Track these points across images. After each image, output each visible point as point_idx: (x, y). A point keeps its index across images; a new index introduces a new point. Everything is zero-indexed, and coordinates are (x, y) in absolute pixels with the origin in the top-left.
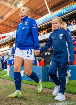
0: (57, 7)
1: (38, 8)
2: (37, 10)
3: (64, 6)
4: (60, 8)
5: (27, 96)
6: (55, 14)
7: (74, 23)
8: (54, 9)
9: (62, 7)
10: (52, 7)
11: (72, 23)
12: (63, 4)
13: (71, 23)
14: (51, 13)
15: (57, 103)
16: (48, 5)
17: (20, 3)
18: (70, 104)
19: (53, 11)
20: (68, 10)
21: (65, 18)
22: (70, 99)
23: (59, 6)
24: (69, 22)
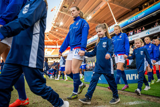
0: (123, 18)
1: (106, 19)
2: (105, 21)
3: (129, 16)
4: (125, 18)
5: (102, 96)
6: (121, 23)
7: (139, 31)
8: (120, 19)
9: (127, 17)
10: (118, 17)
11: (138, 31)
12: (129, 14)
13: (136, 31)
14: (118, 23)
15: (130, 103)
16: (114, 16)
17: (89, 16)
18: (142, 103)
19: (120, 21)
20: (133, 19)
21: (131, 27)
22: (141, 99)
23: (125, 17)
24: (135, 31)
